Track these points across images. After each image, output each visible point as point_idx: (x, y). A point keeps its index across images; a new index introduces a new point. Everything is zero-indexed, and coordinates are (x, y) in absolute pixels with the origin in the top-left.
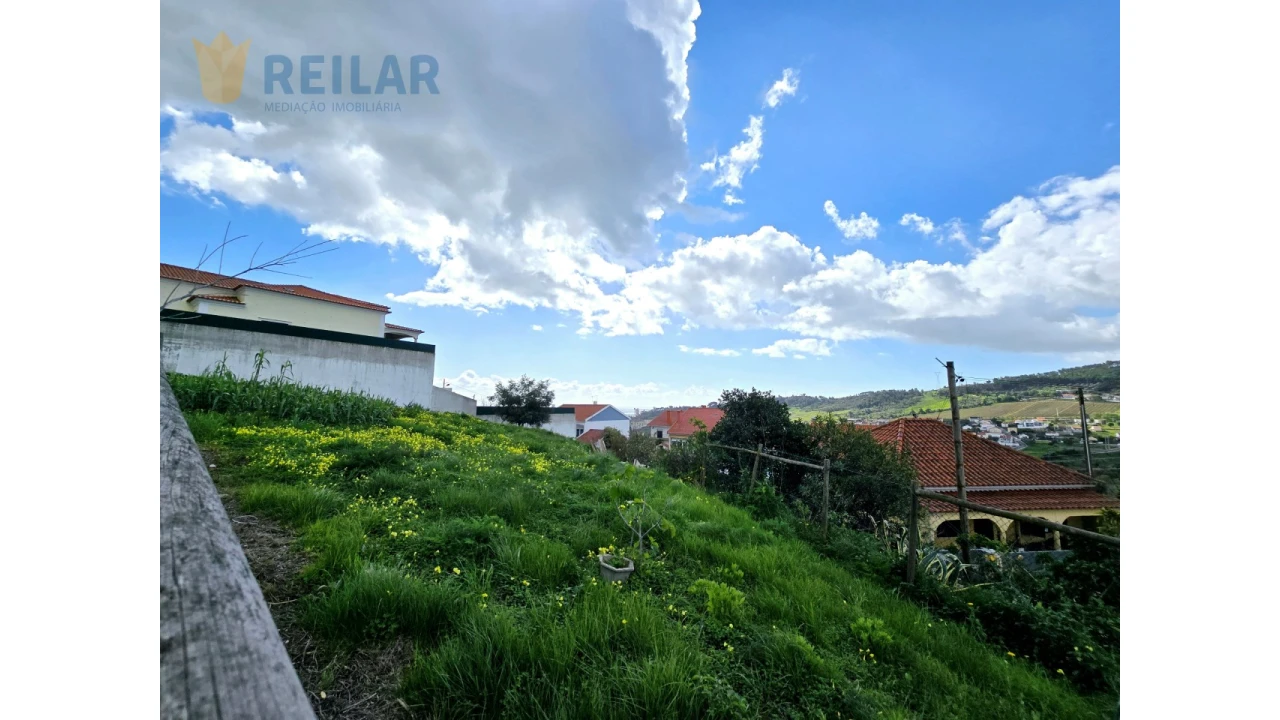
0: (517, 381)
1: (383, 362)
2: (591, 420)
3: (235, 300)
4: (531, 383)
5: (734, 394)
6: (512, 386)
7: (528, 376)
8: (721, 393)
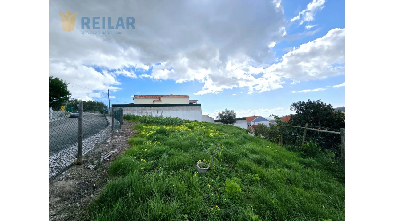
0: (224, 111)
1: (189, 110)
2: (253, 122)
3: (160, 100)
4: (229, 111)
5: (298, 103)
6: (223, 113)
7: (227, 109)
8: (292, 104)
